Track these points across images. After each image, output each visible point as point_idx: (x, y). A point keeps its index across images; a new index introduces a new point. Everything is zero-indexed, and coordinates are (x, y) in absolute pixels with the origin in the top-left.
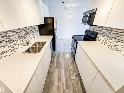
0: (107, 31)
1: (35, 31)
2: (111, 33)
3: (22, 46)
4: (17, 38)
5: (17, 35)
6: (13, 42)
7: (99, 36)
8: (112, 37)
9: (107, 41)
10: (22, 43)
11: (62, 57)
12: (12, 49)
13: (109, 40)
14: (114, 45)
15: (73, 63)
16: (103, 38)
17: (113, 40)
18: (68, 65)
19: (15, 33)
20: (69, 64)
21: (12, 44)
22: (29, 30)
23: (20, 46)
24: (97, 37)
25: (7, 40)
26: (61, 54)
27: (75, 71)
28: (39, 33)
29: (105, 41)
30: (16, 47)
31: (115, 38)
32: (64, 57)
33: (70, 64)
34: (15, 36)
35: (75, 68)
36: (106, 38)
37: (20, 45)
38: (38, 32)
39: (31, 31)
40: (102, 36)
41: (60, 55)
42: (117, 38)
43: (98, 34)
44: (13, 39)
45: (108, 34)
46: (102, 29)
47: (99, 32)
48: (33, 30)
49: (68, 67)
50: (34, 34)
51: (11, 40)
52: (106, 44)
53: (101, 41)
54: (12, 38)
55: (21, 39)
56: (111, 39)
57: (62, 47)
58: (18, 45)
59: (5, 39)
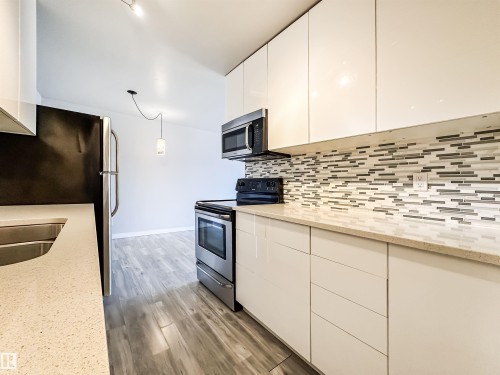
0: (305, 166)
2: (320, 168)
7: (289, 187)
8: (326, 177)
9: (320, 191)
13: (324, 188)
14: (341, 195)
15: (236, 324)
16: (305, 187)
17: (332, 185)
18: (221, 347)
20: (223, 339)
24: (285, 192)
26: (146, 311)
27: (270, 358)
29: (313, 196)
31: (335, 177)
32: (175, 319)
33: (228, 336)
35: (258, 347)
36: (312, 184)
40: (299, 184)
41: (144, 316)
42: (339, 175)
43: (285, 182)
45: (312, 173)
46: (292, 165)
47: (284, 175)
49: (222, 357)
52: (319, 202)
53: (300, 198)
56: (326, 182)
57: (137, 273)
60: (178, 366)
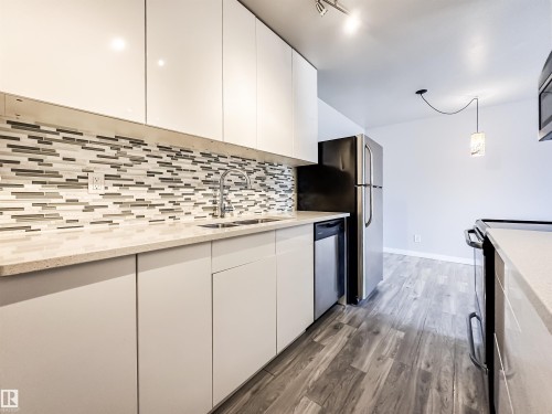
1: (277, 187)
3: (207, 213)
4: (199, 181)
5: (202, 175)
6: (181, 190)
10: (210, 204)
11: (387, 351)
12: (170, 206)
19: (197, 167)
21: (178, 193)
22: (254, 176)
23: (198, 211)
25: (169, 175)
26: (384, 330)
28: (295, 198)
30: (185, 207)
32: (399, 358)
34: (195, 175)
37: (201, 206)
38: (293, 195)
39: (259, 182)
41: (377, 333)
44: (185, 181)
48: (269, 182)
50: (271, 194)
51: (179, 181)
54: (185, 177)
55: (210, 191)
57: (412, 296)
58: (193, 204)
59: (163, 170)
60: (356, 392)
